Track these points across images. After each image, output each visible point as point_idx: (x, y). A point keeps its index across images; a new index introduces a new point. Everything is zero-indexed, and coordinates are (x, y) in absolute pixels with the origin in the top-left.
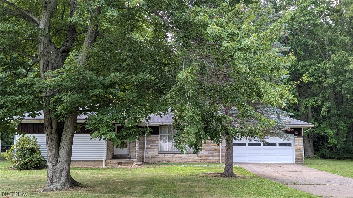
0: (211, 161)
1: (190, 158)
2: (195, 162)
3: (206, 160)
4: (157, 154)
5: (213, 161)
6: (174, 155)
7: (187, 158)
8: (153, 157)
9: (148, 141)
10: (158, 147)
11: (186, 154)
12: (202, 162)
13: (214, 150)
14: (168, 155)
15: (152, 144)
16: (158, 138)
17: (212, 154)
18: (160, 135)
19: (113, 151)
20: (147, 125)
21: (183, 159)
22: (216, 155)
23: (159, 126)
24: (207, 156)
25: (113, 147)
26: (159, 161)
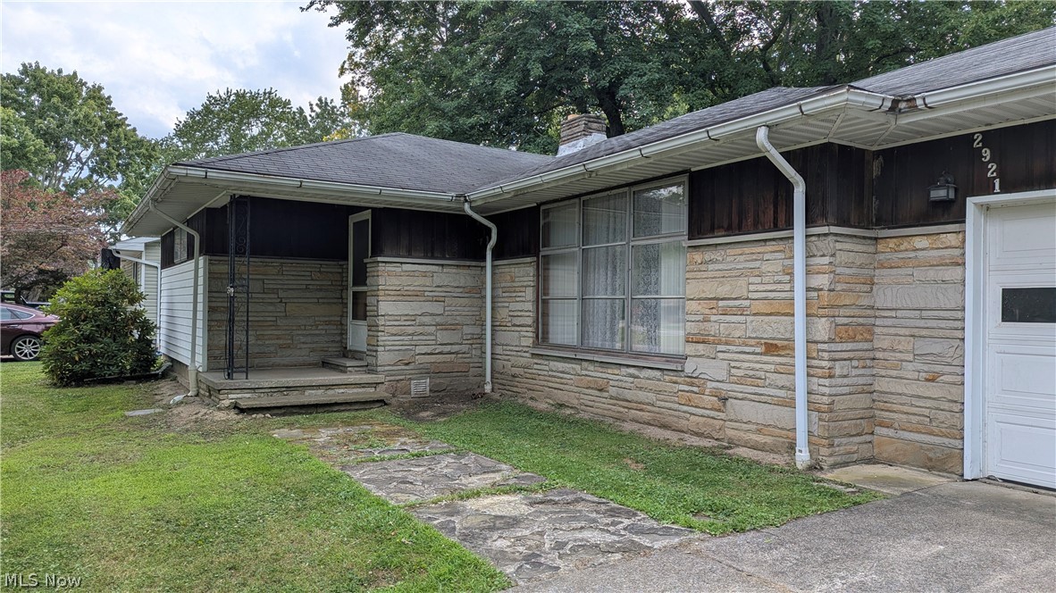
0: (746, 437)
1: (642, 396)
3: (718, 424)
4: (525, 359)
5: (761, 439)
6: (579, 368)
7: (628, 395)
8: (515, 371)
9: (500, 292)
10: (529, 321)
11: (624, 371)
12: (697, 434)
13: (771, 348)
14: (560, 365)
15: (513, 306)
16: (531, 270)
17: (752, 378)
18: (541, 254)
19: (343, 333)
20: (467, 206)
21: (612, 397)
22: (782, 393)
23: (539, 205)
24: (724, 394)
25: (342, 316)
26: (534, 394)
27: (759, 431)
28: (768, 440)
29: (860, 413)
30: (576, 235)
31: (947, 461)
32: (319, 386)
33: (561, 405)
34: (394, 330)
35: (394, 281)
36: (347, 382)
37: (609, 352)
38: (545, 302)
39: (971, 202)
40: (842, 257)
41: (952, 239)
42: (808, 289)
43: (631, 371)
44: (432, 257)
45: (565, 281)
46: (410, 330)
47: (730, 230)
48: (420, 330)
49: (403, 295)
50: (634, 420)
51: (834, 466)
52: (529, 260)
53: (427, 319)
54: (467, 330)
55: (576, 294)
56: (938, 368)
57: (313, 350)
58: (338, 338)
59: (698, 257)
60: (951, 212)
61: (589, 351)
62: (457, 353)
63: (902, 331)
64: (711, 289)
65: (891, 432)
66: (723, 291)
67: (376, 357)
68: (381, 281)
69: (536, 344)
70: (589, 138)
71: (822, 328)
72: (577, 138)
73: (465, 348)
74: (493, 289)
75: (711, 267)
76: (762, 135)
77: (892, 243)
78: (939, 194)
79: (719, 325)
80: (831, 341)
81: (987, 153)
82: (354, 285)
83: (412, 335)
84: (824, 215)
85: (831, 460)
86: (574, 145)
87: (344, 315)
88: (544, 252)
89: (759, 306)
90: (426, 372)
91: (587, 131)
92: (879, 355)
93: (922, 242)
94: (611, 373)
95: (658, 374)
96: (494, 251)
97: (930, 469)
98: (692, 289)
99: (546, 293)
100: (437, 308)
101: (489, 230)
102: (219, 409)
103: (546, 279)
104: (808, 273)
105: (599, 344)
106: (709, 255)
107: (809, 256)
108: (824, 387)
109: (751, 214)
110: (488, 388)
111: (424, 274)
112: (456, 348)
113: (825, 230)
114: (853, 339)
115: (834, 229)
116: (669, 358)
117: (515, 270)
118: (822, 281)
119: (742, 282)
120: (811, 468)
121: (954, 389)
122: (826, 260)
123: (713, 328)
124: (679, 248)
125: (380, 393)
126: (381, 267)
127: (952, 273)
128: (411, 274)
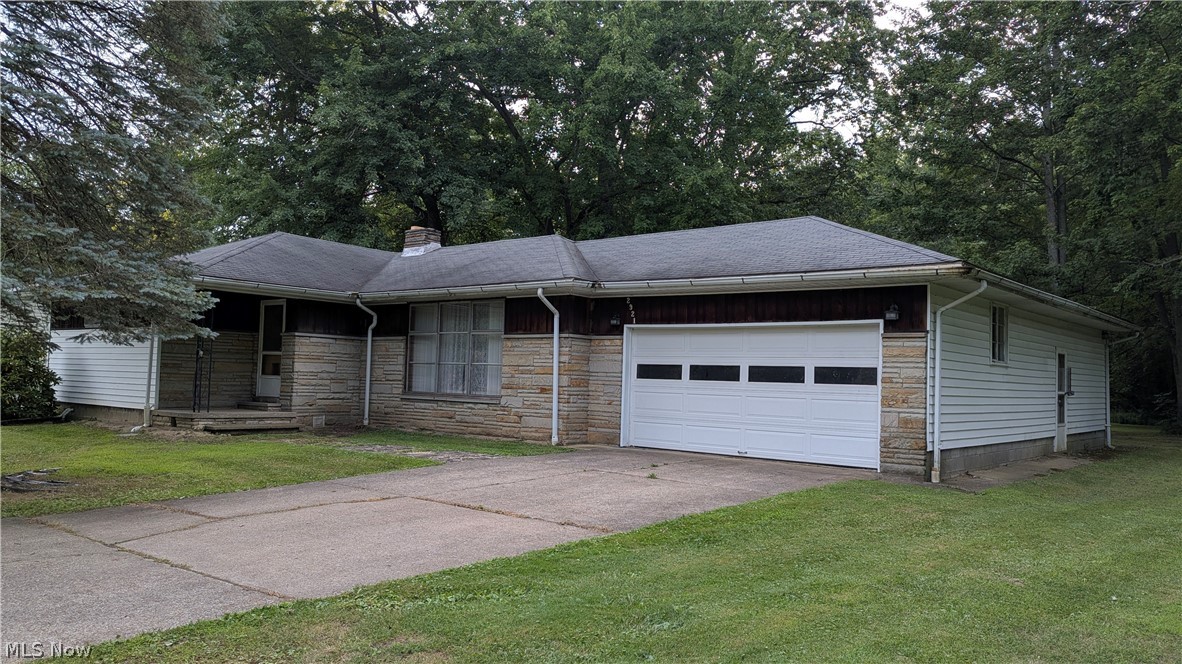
0: (530, 434)
1: (476, 419)
2: (488, 435)
3: (517, 430)
4: (397, 402)
5: (537, 435)
6: (435, 405)
7: (467, 419)
8: (387, 410)
9: (376, 358)
10: (400, 378)
11: (465, 405)
12: (505, 436)
13: (543, 390)
14: (423, 405)
15: (387, 368)
16: (403, 345)
17: (534, 405)
18: (410, 335)
19: (253, 384)
20: (358, 301)
21: (457, 422)
22: (548, 412)
23: (409, 303)
24: (520, 414)
25: (252, 372)
26: (402, 424)
27: (536, 431)
28: (541, 435)
29: (581, 421)
30: (435, 324)
31: (613, 440)
32: (255, 419)
33: (422, 429)
34: (303, 382)
35: (305, 349)
36: (271, 416)
37: (456, 396)
38: (411, 365)
39: (625, 326)
40: (574, 348)
41: (618, 342)
42: (560, 362)
43: (470, 405)
44: (329, 333)
45: (425, 352)
46: (314, 382)
47: (526, 331)
48: (320, 382)
49: (310, 358)
50: (471, 433)
51: (568, 444)
52: (401, 338)
53: (325, 375)
54: (351, 383)
55: (434, 361)
56: (612, 399)
57: (231, 396)
58: (249, 388)
59: (509, 344)
60: (618, 331)
61: (443, 395)
62: (343, 399)
63: (600, 382)
64: (515, 361)
65: (594, 429)
66: (522, 362)
67: (291, 400)
68: (297, 349)
69: (404, 393)
70: (428, 246)
71: (565, 380)
72: (419, 245)
73: (349, 396)
74: (372, 356)
75: (516, 349)
76: (540, 291)
77: (597, 342)
78: (614, 322)
79: (520, 379)
80: (569, 386)
81: (631, 306)
82: (264, 350)
83: (315, 385)
84: (567, 328)
85: (567, 441)
86: (416, 250)
87: (254, 371)
88: (411, 333)
89: (538, 370)
90: (322, 411)
91: (427, 241)
92: (591, 393)
93: (608, 342)
94: (457, 408)
95: (486, 406)
96: (373, 330)
97: (608, 444)
98: (506, 360)
99: (411, 360)
100: (331, 368)
101: (372, 317)
102: (196, 430)
103: (412, 351)
104: (560, 355)
105: (448, 391)
106: (515, 343)
107: (560, 347)
108: (565, 407)
109: (536, 324)
110: (366, 422)
111: (324, 345)
112: (343, 395)
113: (567, 335)
114: (579, 386)
115: (571, 335)
116: (492, 397)
117: (389, 344)
118: (565, 358)
119: (530, 358)
120: (558, 445)
121: (618, 407)
122: (568, 349)
123: (516, 381)
124: (498, 338)
125: (294, 423)
126: (297, 339)
127: (618, 357)
128: (315, 344)
